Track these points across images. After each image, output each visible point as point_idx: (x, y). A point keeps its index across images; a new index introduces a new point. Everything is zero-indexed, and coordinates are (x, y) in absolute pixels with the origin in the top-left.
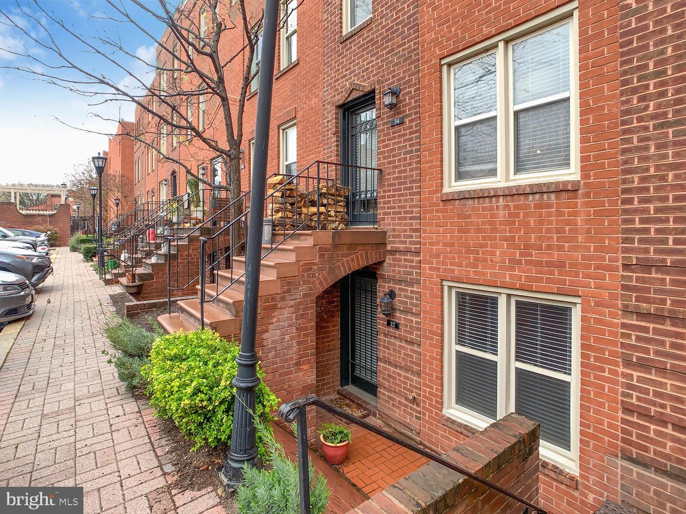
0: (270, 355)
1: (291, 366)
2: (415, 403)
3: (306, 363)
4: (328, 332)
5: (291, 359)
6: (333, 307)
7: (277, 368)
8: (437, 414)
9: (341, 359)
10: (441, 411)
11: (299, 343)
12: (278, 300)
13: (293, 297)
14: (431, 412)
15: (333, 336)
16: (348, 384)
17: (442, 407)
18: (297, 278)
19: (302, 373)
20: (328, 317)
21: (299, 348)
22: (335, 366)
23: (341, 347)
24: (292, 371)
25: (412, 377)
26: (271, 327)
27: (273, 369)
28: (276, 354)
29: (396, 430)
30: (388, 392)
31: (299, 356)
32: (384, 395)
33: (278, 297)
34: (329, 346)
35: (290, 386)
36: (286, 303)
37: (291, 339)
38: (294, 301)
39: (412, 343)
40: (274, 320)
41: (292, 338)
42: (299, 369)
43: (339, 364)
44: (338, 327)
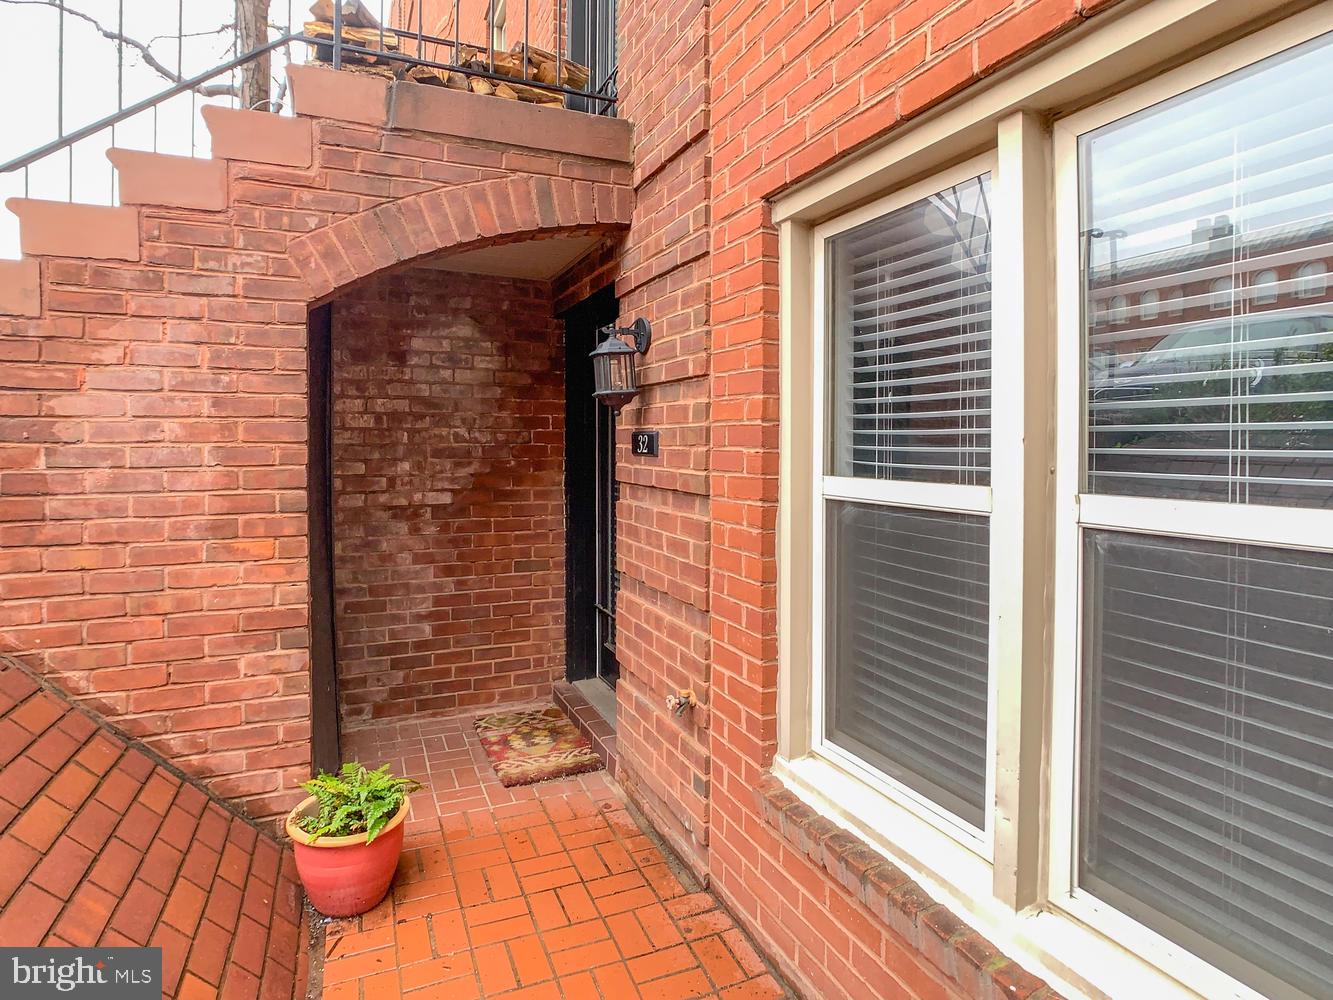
0: (89, 480)
1: (191, 533)
2: (696, 729)
3: (261, 531)
4: (519, 511)
5: (191, 508)
6: (539, 437)
7: (122, 530)
8: (751, 774)
9: (569, 596)
10: (767, 762)
11: (228, 457)
12: (128, 284)
13: (199, 286)
14: (735, 763)
15: (538, 524)
16: (591, 674)
17: (774, 749)
18: (219, 218)
19: (242, 567)
20: (519, 464)
21: (228, 474)
22: (548, 616)
23: (569, 562)
24: (194, 552)
25: (686, 626)
26: (91, 376)
27: (102, 530)
28: (116, 478)
29: (651, 824)
30: (639, 689)
31: (226, 505)
32: (629, 697)
33: (127, 276)
34: (525, 553)
35: (182, 606)
36: (166, 302)
37: (191, 435)
38: (204, 300)
39: (686, 496)
40: (110, 354)
41: (194, 435)
42: (229, 549)
43: (563, 612)
44: (559, 500)
